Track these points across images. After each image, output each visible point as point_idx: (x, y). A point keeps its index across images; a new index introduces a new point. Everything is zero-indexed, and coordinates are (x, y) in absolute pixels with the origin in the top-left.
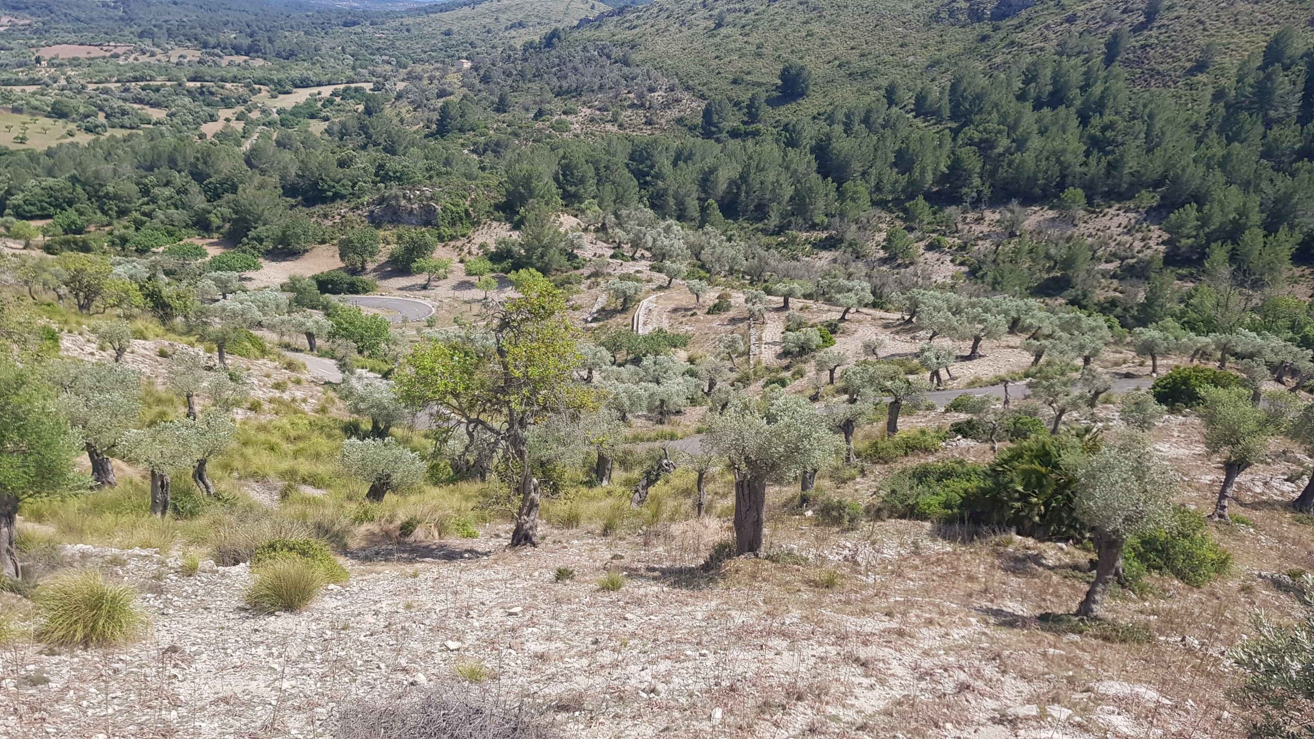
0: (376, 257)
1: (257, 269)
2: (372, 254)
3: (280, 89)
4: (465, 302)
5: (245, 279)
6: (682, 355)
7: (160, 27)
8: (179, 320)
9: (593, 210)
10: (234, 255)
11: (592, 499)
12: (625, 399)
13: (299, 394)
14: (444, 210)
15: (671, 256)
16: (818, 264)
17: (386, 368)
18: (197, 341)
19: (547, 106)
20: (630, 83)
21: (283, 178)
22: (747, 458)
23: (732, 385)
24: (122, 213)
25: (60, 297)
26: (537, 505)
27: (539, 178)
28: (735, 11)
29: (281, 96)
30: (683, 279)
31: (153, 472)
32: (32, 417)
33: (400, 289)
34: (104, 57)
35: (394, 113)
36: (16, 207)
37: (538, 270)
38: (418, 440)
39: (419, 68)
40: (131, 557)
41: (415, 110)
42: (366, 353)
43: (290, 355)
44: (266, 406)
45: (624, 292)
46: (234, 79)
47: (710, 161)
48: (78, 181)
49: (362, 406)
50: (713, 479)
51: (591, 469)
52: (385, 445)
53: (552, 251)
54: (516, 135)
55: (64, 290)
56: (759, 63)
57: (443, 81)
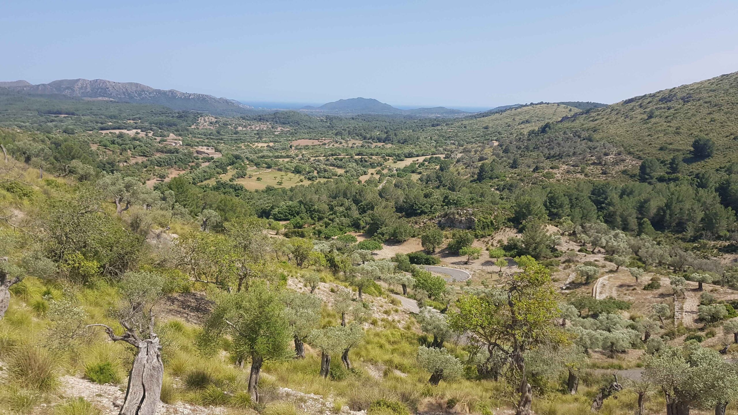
0: (440, 246)
1: (380, 249)
2: (439, 244)
3: (399, 158)
4: (489, 273)
5: (374, 254)
6: (626, 315)
7: (345, 130)
8: (341, 273)
9: (567, 223)
10: (370, 242)
11: (564, 402)
12: (587, 340)
13: (397, 318)
14: (479, 221)
15: (618, 252)
16: (723, 262)
17: (443, 307)
18: (349, 285)
19: (541, 165)
20: (593, 151)
21: (396, 203)
22: (675, 389)
23: (662, 337)
24: (320, 219)
25: (289, 259)
26: (530, 401)
27: (535, 203)
28: (661, 108)
29: (399, 162)
30: (627, 267)
31: (323, 353)
32: (273, 319)
33: (452, 263)
34: (319, 145)
35: (455, 170)
36: (275, 215)
37: (532, 257)
38: (459, 351)
39: (469, 146)
40: (309, 398)
41: (466, 168)
42: (433, 298)
43: (394, 296)
44: (380, 323)
45: (587, 273)
46: (377, 154)
47: (644, 196)
48: (303, 203)
49: (429, 327)
50: (648, 399)
51: (564, 382)
52: (441, 352)
53: (541, 246)
54: (522, 180)
55: (291, 255)
56: (678, 138)
57: (482, 152)
